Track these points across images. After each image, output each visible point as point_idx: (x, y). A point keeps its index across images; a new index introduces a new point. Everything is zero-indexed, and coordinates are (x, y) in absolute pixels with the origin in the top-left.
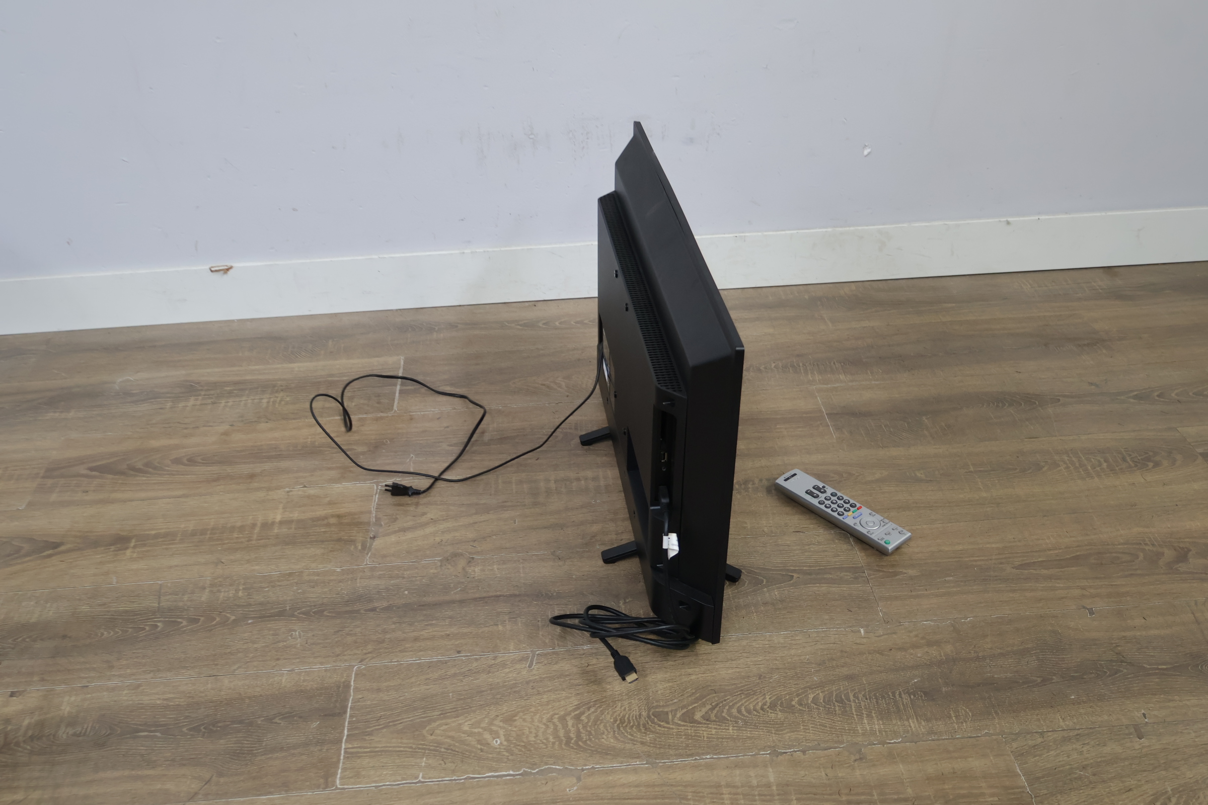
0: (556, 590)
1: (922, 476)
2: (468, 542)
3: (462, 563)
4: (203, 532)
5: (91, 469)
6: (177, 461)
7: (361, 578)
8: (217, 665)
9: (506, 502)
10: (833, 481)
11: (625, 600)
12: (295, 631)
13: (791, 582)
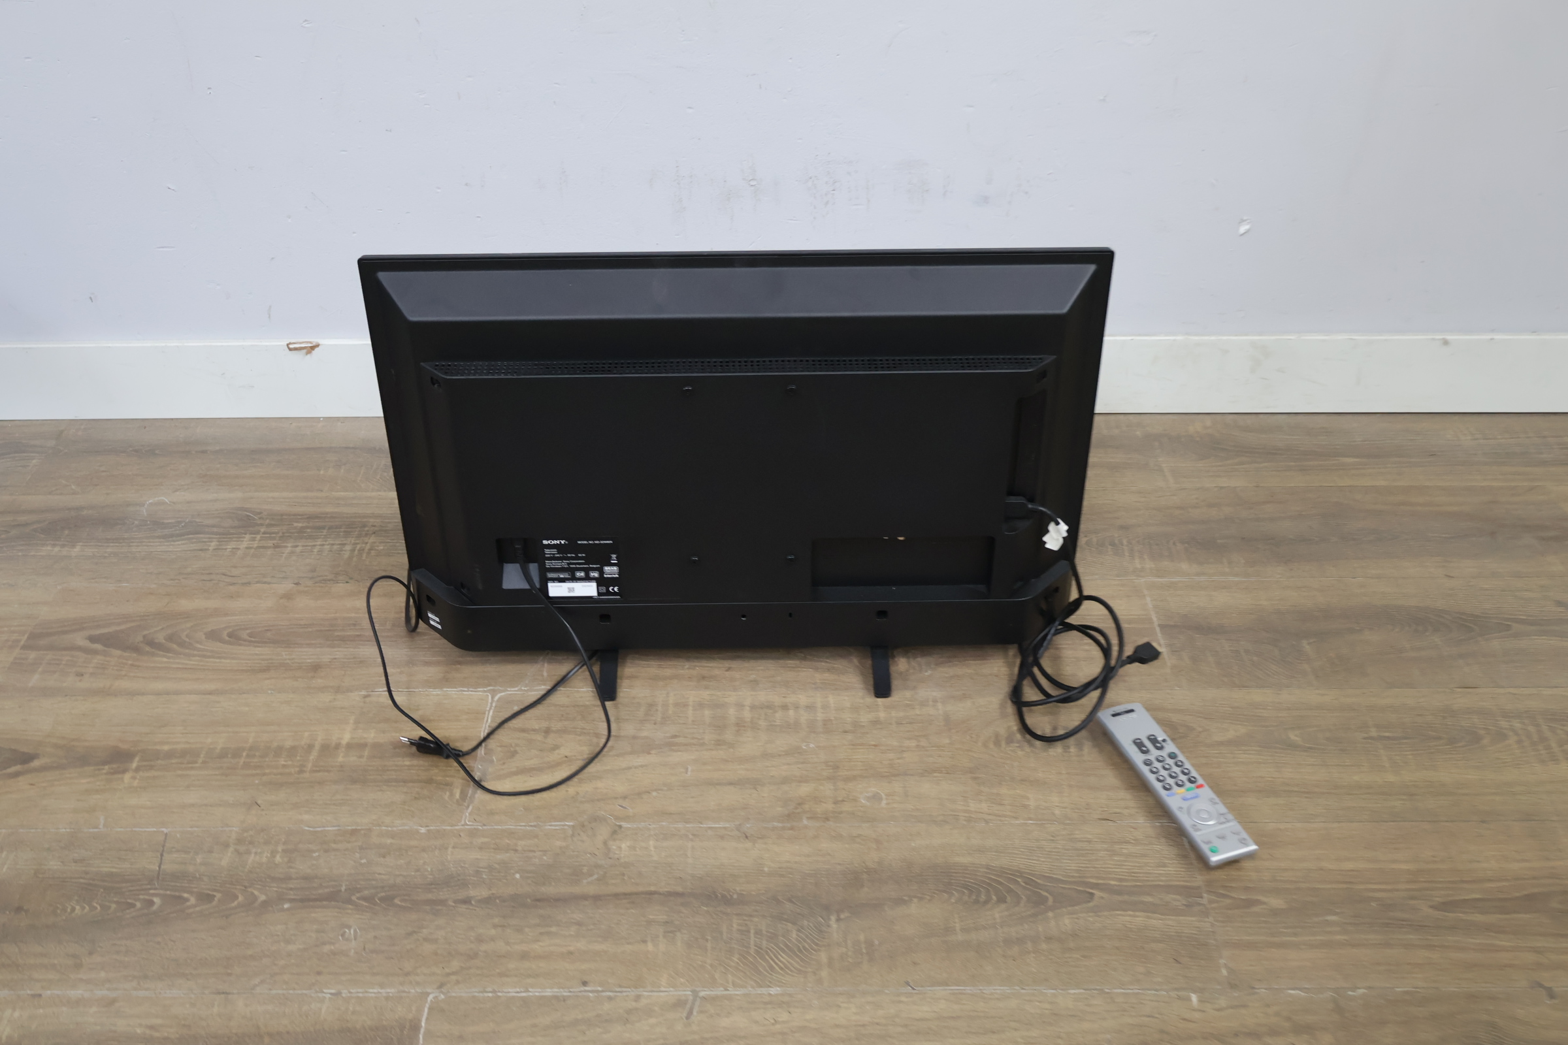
0: (738, 889)
1: (1297, 739)
2: (616, 798)
3: (603, 832)
4: (236, 753)
5: (92, 639)
6: (213, 635)
7: (454, 847)
8: (230, 974)
9: (676, 736)
11: (838, 915)
12: (349, 927)
13: (1091, 904)
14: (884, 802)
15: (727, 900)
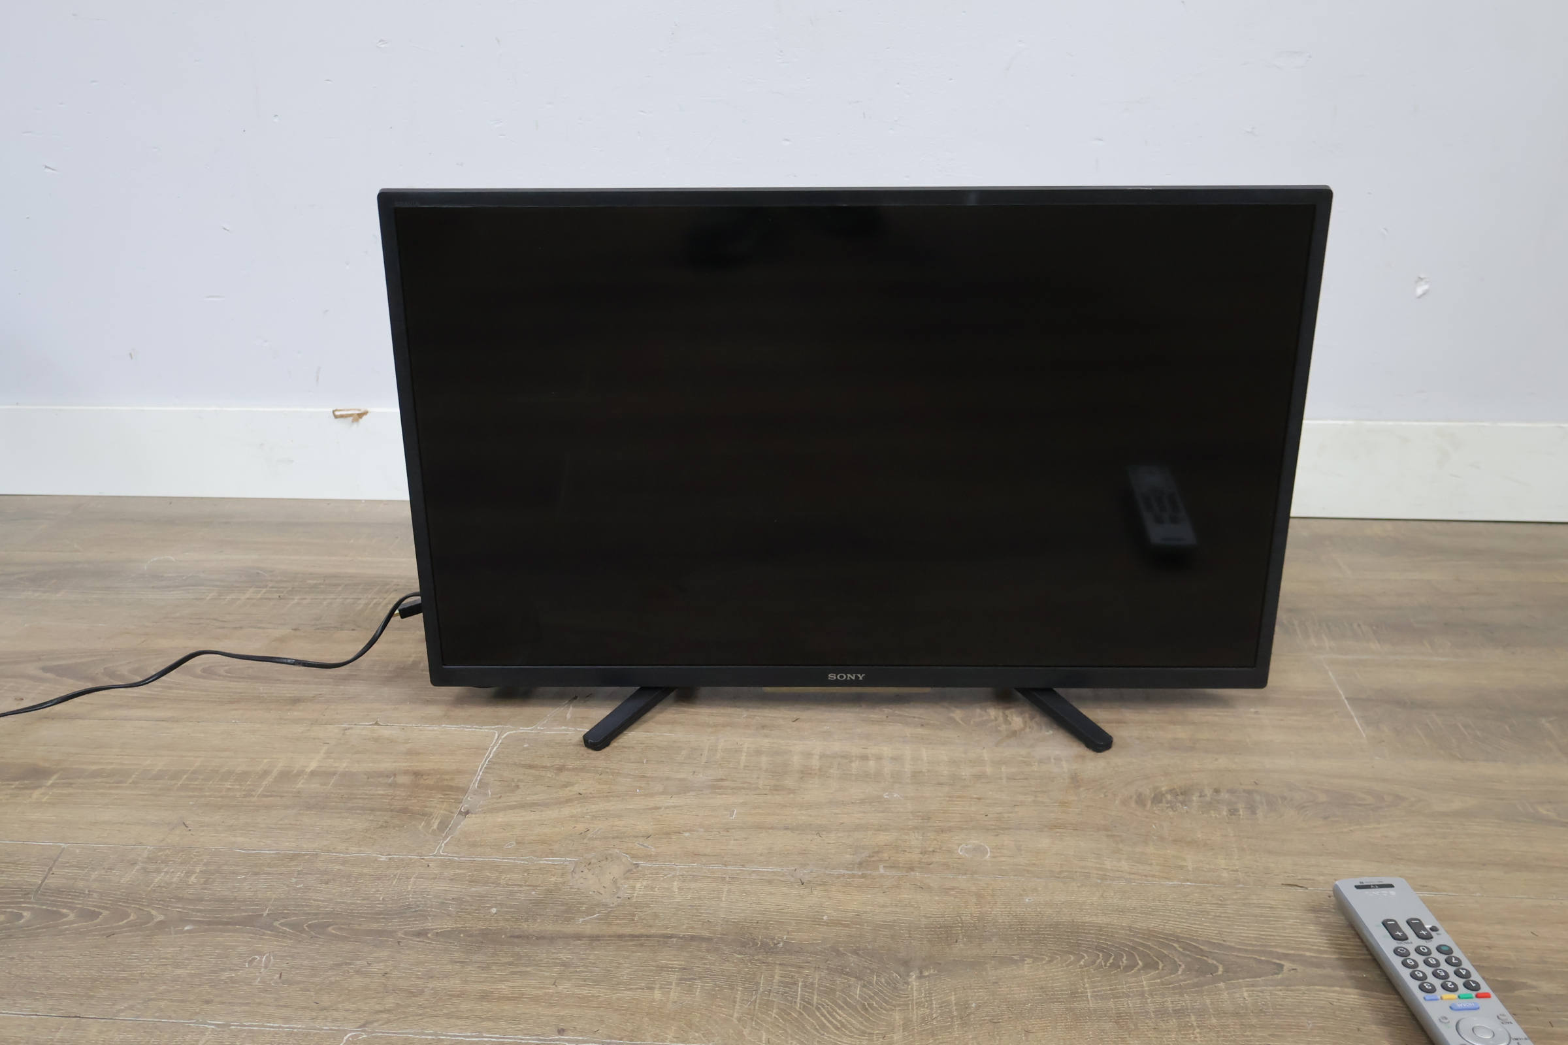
0: (785, 937)
1: (1549, 813)
2: (636, 837)
3: (614, 870)
4: (175, 776)
5: (46, 669)
8: (92, 997)
9: (722, 780)
10: (1365, 805)
11: (921, 972)
12: (262, 954)
13: (1280, 976)
14: (989, 855)
15: (769, 948)
